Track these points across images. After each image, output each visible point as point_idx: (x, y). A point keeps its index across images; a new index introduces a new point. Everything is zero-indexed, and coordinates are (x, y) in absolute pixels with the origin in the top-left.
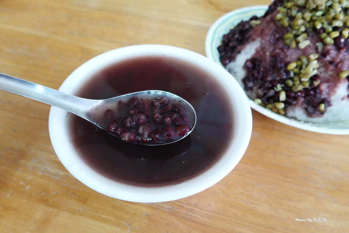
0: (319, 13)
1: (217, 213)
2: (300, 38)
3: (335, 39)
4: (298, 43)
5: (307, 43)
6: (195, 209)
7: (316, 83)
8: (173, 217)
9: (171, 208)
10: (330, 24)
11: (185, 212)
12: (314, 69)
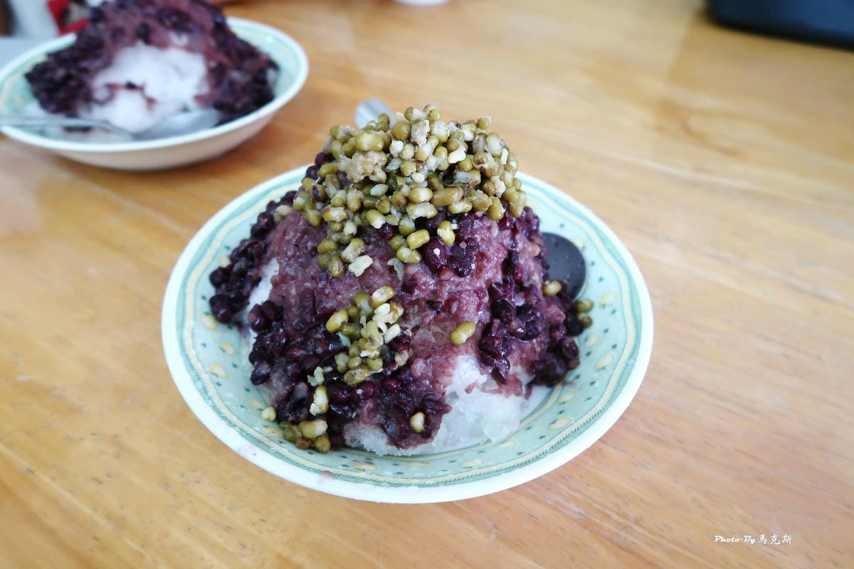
0: (378, 190)
1: (685, 547)
2: (348, 253)
3: (422, 250)
4: (346, 263)
5: (366, 262)
6: (636, 528)
7: (401, 360)
8: (587, 532)
9: (583, 513)
10: (404, 214)
11: (613, 529)
12: (388, 325)
